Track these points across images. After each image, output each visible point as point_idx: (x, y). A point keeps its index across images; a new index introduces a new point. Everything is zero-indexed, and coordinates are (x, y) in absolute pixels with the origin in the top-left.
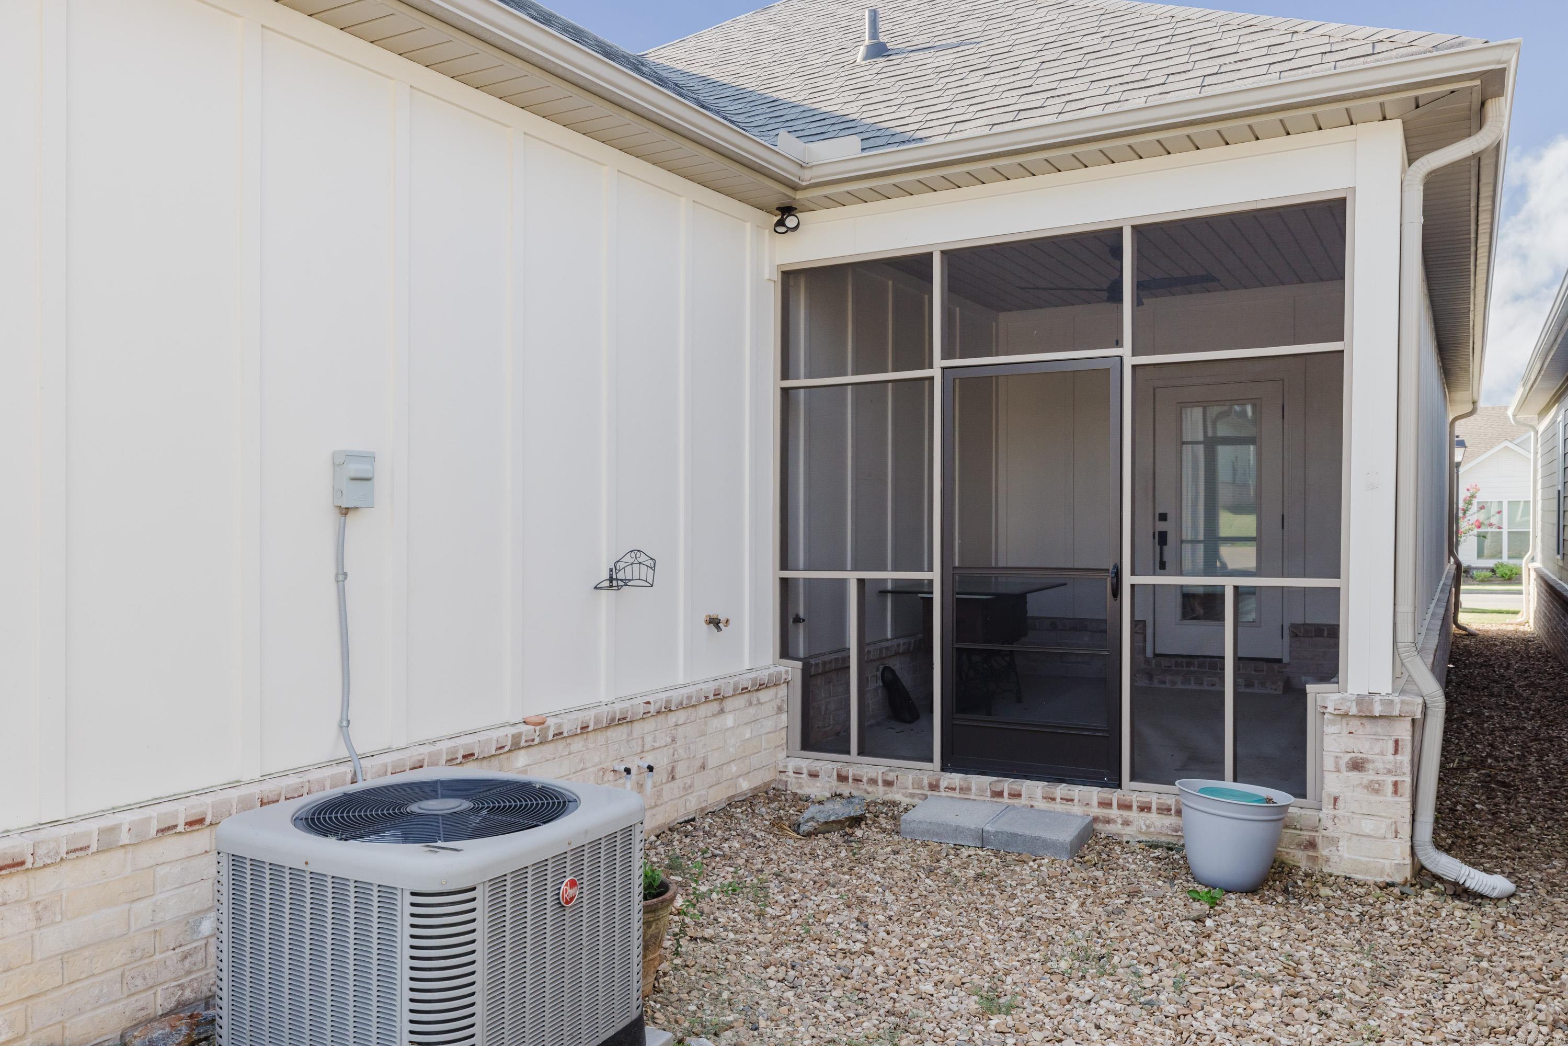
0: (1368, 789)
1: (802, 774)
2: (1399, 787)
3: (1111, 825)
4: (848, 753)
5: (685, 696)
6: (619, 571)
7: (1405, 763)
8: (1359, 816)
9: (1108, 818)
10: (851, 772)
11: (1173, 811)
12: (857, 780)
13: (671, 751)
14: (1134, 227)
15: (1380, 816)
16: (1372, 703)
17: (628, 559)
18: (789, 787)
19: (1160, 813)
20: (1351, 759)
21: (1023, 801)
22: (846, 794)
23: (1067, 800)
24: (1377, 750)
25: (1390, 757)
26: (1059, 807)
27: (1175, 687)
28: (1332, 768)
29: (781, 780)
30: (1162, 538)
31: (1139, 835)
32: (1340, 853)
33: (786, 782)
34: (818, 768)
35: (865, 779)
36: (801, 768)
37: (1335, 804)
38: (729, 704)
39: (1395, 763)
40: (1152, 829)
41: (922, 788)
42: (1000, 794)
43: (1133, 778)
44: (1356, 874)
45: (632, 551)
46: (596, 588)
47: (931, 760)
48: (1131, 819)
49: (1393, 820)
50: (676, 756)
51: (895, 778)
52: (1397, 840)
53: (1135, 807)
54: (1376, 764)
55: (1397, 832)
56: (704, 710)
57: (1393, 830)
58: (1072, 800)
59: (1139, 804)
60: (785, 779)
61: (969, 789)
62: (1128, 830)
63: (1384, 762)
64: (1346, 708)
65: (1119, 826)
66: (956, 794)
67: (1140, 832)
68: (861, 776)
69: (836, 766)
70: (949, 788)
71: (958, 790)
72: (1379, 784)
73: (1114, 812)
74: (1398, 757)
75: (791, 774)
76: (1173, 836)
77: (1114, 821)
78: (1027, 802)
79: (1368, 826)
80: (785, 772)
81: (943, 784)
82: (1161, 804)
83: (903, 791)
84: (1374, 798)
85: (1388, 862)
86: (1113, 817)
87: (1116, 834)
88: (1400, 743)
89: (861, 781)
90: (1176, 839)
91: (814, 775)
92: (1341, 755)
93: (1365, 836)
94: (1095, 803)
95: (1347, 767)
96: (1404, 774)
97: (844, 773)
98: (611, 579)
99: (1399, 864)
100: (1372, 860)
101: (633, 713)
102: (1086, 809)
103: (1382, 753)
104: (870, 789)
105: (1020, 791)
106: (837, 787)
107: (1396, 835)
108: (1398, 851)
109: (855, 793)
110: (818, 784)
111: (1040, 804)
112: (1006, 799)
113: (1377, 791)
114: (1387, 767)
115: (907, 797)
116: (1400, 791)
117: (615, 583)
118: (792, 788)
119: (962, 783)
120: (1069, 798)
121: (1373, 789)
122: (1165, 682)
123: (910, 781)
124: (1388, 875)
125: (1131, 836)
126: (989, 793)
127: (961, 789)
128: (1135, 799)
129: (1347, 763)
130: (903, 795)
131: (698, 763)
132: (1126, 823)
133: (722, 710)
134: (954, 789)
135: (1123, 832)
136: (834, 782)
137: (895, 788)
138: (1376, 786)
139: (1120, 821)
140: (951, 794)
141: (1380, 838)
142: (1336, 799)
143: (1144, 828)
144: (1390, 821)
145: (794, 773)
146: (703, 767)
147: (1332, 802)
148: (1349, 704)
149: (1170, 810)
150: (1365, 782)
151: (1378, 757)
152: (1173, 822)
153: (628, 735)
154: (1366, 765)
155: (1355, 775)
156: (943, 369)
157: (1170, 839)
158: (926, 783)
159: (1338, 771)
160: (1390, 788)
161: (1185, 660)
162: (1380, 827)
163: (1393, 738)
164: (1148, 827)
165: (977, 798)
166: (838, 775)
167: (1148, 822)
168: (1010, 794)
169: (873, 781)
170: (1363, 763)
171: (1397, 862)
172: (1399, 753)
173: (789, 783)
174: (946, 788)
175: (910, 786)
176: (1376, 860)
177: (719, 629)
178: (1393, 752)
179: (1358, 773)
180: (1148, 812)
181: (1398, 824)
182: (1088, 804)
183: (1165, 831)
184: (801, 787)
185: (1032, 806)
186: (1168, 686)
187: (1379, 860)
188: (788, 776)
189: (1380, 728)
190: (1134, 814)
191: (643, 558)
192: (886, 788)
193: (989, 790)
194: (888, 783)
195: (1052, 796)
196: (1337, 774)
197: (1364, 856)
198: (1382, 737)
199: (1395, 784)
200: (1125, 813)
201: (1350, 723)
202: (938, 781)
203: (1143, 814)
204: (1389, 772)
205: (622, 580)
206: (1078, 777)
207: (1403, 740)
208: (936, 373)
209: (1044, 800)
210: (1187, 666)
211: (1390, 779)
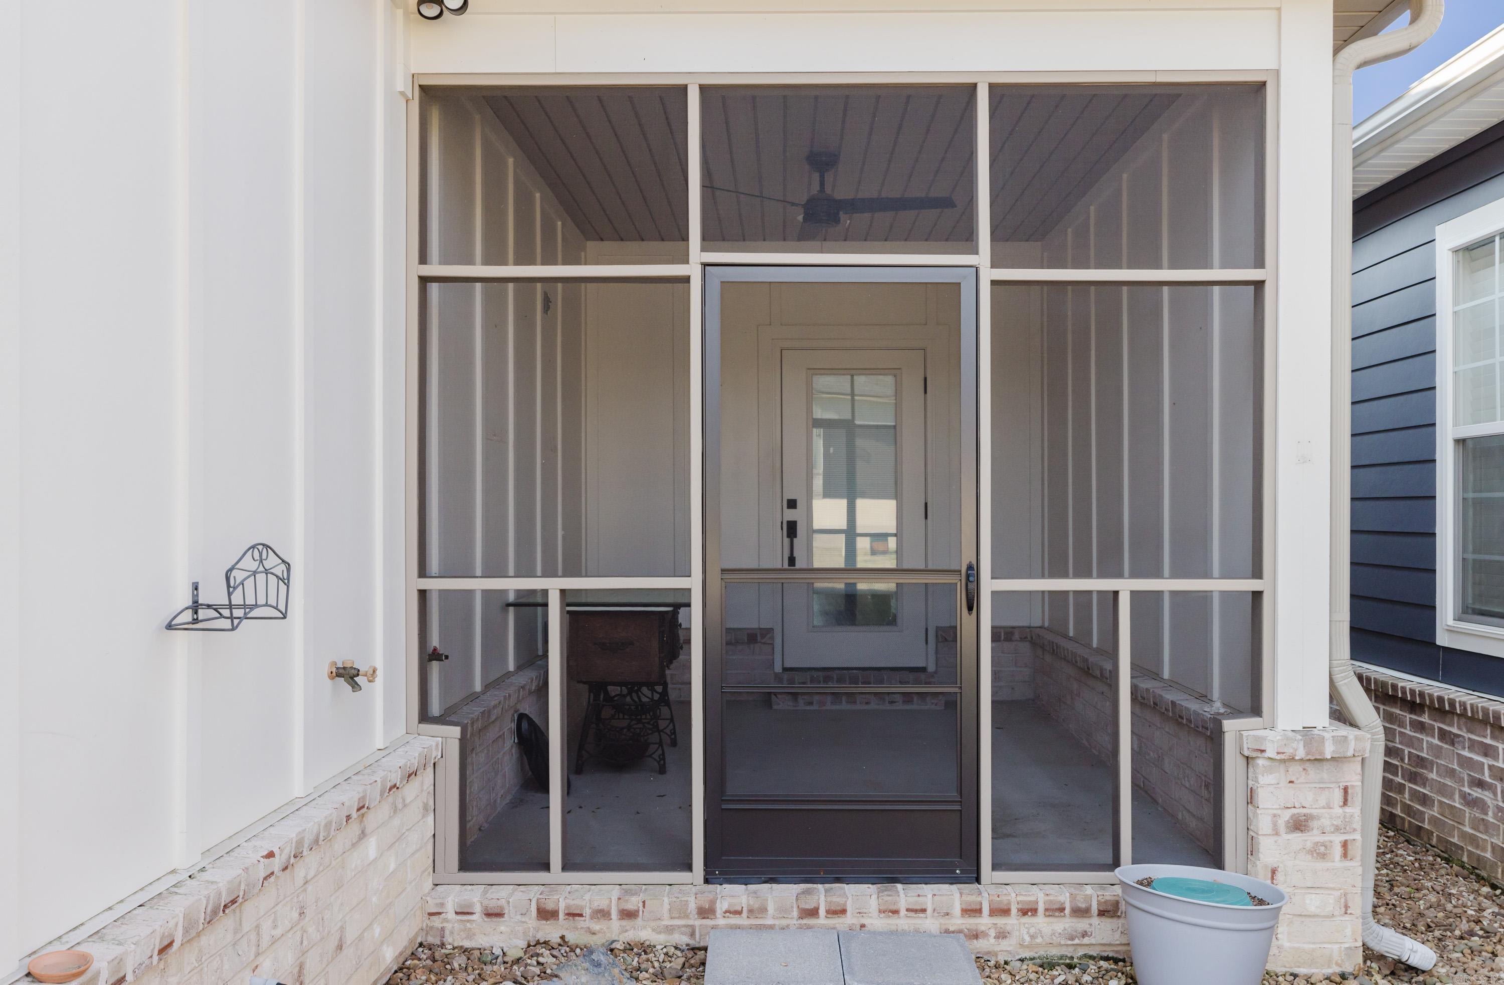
0: (1312, 855)
1: (472, 913)
2: (1350, 847)
3: (981, 941)
4: (546, 867)
5: (323, 824)
6: (235, 588)
7: (1356, 815)
8: (1303, 891)
9: (976, 930)
10: (562, 902)
11: (1067, 911)
12: (573, 915)
13: (299, 934)
14: (992, 87)
15: (1327, 888)
16: (1323, 742)
17: (249, 563)
18: (448, 939)
19: (1049, 916)
20: (1293, 816)
21: (850, 919)
22: (555, 939)
23: (916, 911)
24: (1322, 802)
25: (1338, 811)
26: (903, 922)
27: (824, 708)
28: (1270, 831)
29: (432, 928)
30: (792, 529)
31: (1020, 951)
32: (1280, 942)
33: (443, 929)
34: (503, 902)
35: (587, 912)
36: (471, 905)
37: (1273, 878)
38: (373, 819)
39: (1345, 817)
40: (1039, 940)
41: (687, 916)
42: (813, 913)
43: (995, 867)
44: (1299, 967)
45: (253, 547)
46: (170, 627)
47: (689, 867)
48: (1008, 928)
49: (1342, 891)
50: (305, 943)
51: (641, 905)
52: (1347, 917)
53: (1014, 911)
54: (1322, 820)
55: (1346, 907)
56: (342, 841)
57: (1342, 905)
58: (924, 911)
59: (1020, 906)
60: (440, 926)
61: (763, 910)
62: (1005, 945)
63: (1331, 818)
64: (1292, 751)
65: (992, 941)
66: (743, 920)
67: (1022, 946)
68: (582, 908)
69: (534, 893)
70: (730, 912)
71: (745, 914)
72: (1326, 847)
73: (984, 922)
74: (1348, 810)
75: (451, 915)
76: (1067, 945)
77: (985, 934)
78: (855, 921)
79: (1313, 903)
80: (439, 913)
81: (722, 906)
82: (1051, 902)
83: (653, 924)
84: (1320, 865)
85: (1336, 947)
86: (983, 928)
87: (988, 953)
88: (1350, 791)
89: (581, 915)
90: (1071, 949)
91: (494, 914)
92: (1278, 812)
93: (1310, 916)
94: (957, 910)
95: (1287, 827)
96: (1355, 830)
97: (550, 906)
98: (195, 607)
99: (1350, 948)
100: (1318, 946)
101: (247, 885)
102: (943, 921)
103: (1329, 807)
104: (596, 927)
105: (845, 904)
106: (537, 930)
107: (1346, 910)
108: (1348, 931)
109: (571, 938)
110: (503, 928)
111: (876, 922)
112: (822, 920)
113: (1323, 856)
114: (1335, 823)
115: (660, 933)
116: (1350, 853)
117: (202, 614)
118: (456, 938)
119: (751, 903)
120: (919, 907)
121: (1318, 854)
122: (811, 703)
123: (666, 906)
124: (1337, 964)
125: (1009, 952)
126: (795, 913)
127: (751, 911)
128: (1014, 897)
129: (1288, 822)
130: (653, 930)
131: (333, 943)
132: (1002, 935)
133: (363, 832)
134: (739, 913)
135: (997, 949)
136: (532, 920)
137: (639, 921)
138: (1322, 849)
139: (992, 933)
140: (734, 920)
141: (1327, 917)
142: (1274, 872)
143: (1027, 938)
144: (1338, 893)
145: (457, 913)
146: (340, 947)
147: (1270, 875)
148: (1294, 745)
149: (1062, 910)
150: (1309, 845)
151: (1324, 811)
152: (1067, 926)
153: (236, 932)
154: (1310, 823)
155: (1296, 837)
156: (705, 265)
157: (1068, 952)
158: (692, 906)
159: (1277, 834)
160: (1338, 850)
161: (821, 674)
162: (1330, 902)
163: (1342, 785)
164: (1032, 937)
165: (777, 922)
166: (538, 909)
167: (1032, 930)
168: (828, 912)
169: (602, 914)
170: (1306, 821)
171: (1347, 945)
172: (1349, 804)
173: (447, 933)
174: (726, 912)
175: (666, 915)
176: (1322, 946)
177: (355, 686)
178: (1342, 804)
179: (1300, 834)
180: (1033, 915)
181: (1349, 896)
182: (948, 914)
183: (1056, 940)
184: (470, 937)
185: (863, 926)
186: (815, 707)
187: (1326, 946)
188: (446, 920)
189: (1325, 773)
190: (1012, 922)
191: (271, 561)
192: (625, 923)
193: (795, 909)
194: (628, 915)
195: (894, 908)
196: (1276, 838)
197: (1309, 943)
198: (1328, 785)
199: (1345, 845)
200: (1001, 921)
201: (1291, 770)
202: (713, 902)
203: (1026, 920)
204: (1337, 829)
205: (238, 607)
206: (916, 872)
207: (1353, 786)
208: (693, 270)
209: (882, 915)
210: (824, 682)
211: (1338, 839)
